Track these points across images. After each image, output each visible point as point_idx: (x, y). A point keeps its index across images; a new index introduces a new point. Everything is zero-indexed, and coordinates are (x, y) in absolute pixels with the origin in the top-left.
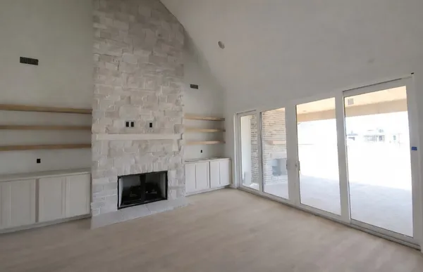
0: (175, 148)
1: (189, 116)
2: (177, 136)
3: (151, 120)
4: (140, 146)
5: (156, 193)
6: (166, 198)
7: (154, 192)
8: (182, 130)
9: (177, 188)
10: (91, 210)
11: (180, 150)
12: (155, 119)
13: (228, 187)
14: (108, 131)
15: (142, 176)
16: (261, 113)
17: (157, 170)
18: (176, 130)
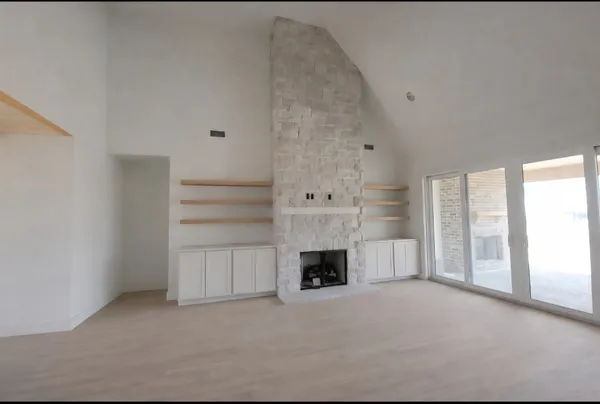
0: (355, 224)
1: (368, 186)
2: (356, 210)
3: (330, 191)
4: (320, 221)
5: (335, 275)
6: (346, 283)
7: (333, 274)
8: (362, 204)
9: (356, 271)
10: (277, 287)
11: (360, 225)
12: (334, 190)
13: (415, 278)
14: (292, 204)
15: (323, 254)
16: (466, 175)
17: (336, 248)
18: (356, 202)
